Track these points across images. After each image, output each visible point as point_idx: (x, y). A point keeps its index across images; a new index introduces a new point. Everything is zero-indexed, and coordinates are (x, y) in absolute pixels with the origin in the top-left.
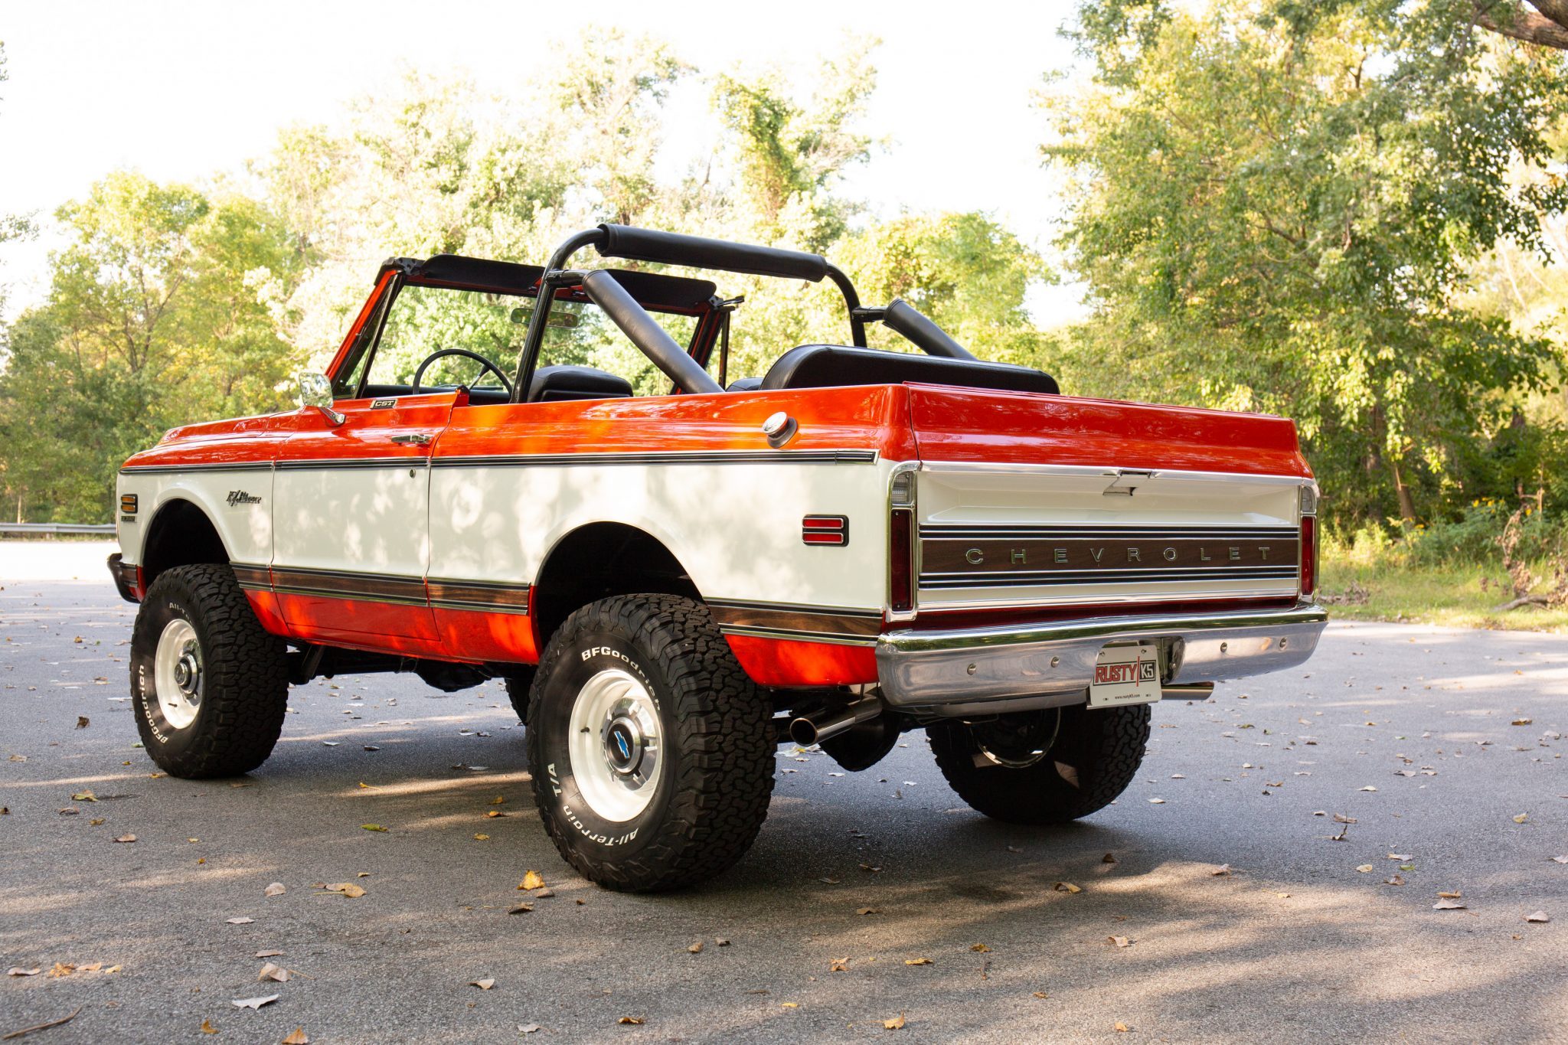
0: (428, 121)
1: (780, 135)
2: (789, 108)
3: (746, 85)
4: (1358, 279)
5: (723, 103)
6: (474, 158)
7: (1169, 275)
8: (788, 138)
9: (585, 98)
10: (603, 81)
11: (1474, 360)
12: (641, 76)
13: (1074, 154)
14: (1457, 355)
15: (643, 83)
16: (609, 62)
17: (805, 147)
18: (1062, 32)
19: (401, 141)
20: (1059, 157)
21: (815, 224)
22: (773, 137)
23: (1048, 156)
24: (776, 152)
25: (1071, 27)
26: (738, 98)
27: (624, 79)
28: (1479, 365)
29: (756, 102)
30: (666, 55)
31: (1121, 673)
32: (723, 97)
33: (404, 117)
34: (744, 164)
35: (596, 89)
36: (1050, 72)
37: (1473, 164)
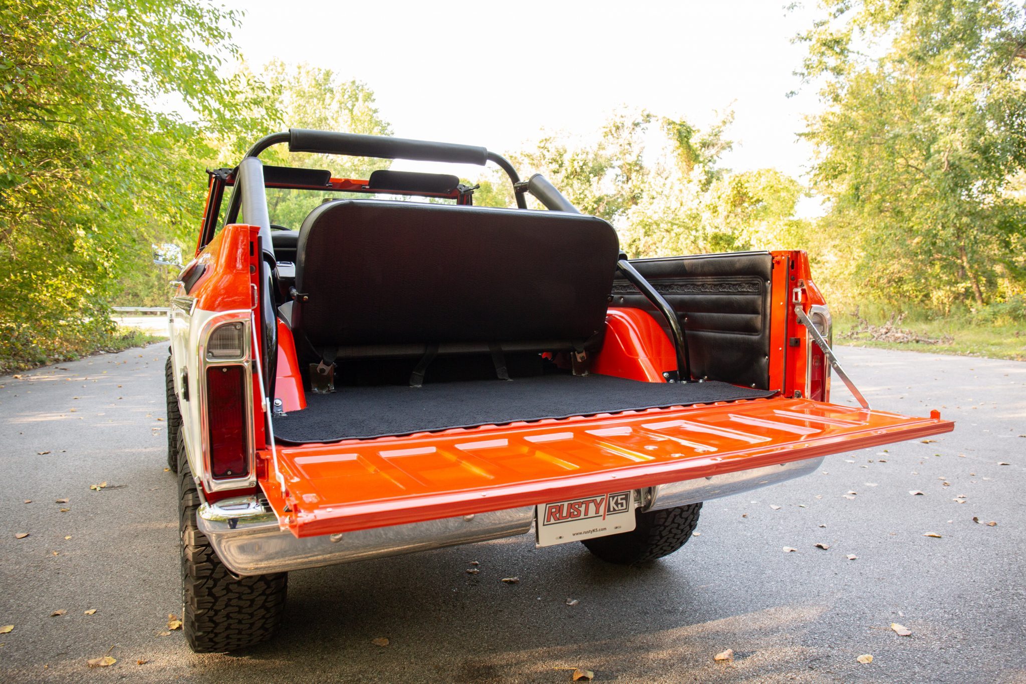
0: (548, 145)
1: (690, 141)
2: (694, 129)
3: (674, 120)
4: (952, 186)
5: (665, 129)
6: (567, 158)
7: (857, 189)
8: (695, 141)
9: (613, 132)
10: (620, 125)
11: (1015, 224)
12: (636, 122)
13: (811, 135)
14: (1005, 221)
15: (636, 125)
16: (622, 117)
17: (705, 145)
18: (795, 74)
19: (537, 153)
20: (803, 137)
21: (706, 177)
22: (687, 142)
23: (798, 137)
24: (689, 147)
25: (799, 70)
26: (672, 126)
27: (628, 123)
28: (1017, 226)
29: (679, 127)
30: (645, 113)
31: (583, 509)
32: (665, 126)
33: (539, 145)
34: (675, 154)
35: (618, 128)
36: (789, 92)
37: (1016, 127)
